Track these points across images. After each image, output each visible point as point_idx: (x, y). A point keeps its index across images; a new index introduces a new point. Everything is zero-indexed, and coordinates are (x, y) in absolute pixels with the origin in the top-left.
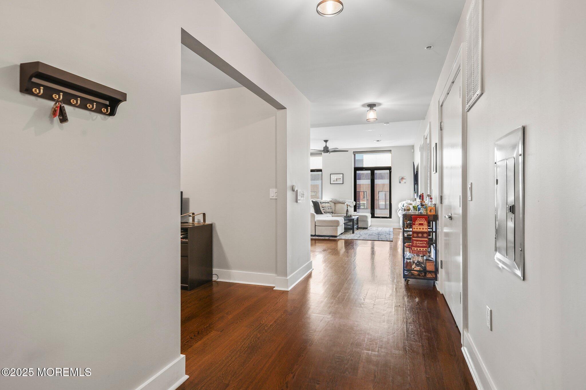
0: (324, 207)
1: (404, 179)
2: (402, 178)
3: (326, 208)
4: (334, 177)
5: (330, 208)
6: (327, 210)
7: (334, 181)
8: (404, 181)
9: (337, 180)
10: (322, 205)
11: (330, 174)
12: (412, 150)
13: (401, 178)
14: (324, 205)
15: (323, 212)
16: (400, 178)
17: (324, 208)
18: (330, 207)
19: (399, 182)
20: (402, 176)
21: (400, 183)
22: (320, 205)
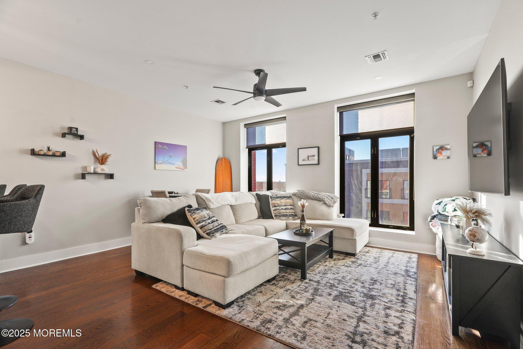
0: (276, 205)
1: (447, 149)
2: (442, 148)
3: (281, 208)
4: (304, 154)
5: (290, 207)
6: (282, 211)
7: (304, 160)
8: (445, 153)
9: (308, 157)
10: (274, 202)
11: (298, 149)
12: (469, 84)
13: (438, 147)
14: (278, 201)
15: (273, 215)
16: (435, 148)
17: (277, 208)
18: (291, 205)
19: (431, 156)
20: (442, 143)
21: (435, 157)
22: (271, 202)
